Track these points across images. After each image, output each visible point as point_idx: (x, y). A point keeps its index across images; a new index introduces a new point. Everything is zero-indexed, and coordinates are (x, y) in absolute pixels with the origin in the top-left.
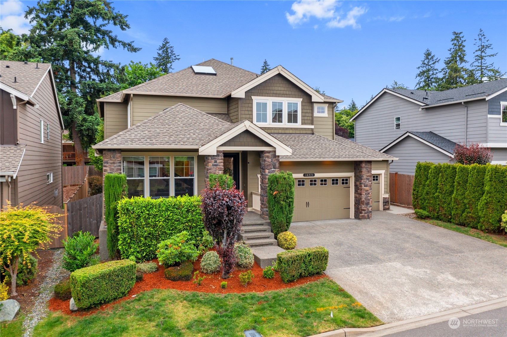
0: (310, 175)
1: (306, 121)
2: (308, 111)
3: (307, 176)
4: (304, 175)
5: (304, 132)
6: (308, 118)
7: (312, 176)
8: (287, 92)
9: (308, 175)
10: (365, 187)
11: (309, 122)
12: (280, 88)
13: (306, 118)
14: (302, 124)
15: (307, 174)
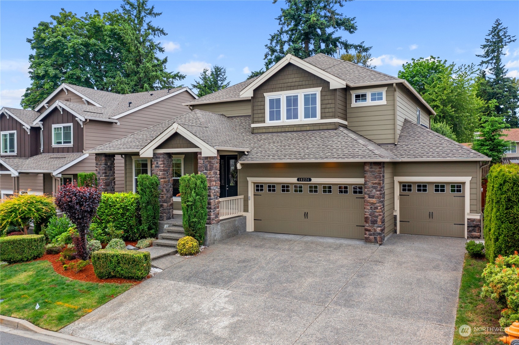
0: (305, 180)
1: (327, 115)
2: (330, 101)
3: (301, 181)
4: (298, 180)
5: (325, 127)
6: (330, 110)
7: (307, 181)
8: (304, 83)
9: (303, 180)
10: (369, 198)
11: (331, 114)
12: (294, 80)
13: (327, 110)
14: (322, 118)
15: (301, 179)
